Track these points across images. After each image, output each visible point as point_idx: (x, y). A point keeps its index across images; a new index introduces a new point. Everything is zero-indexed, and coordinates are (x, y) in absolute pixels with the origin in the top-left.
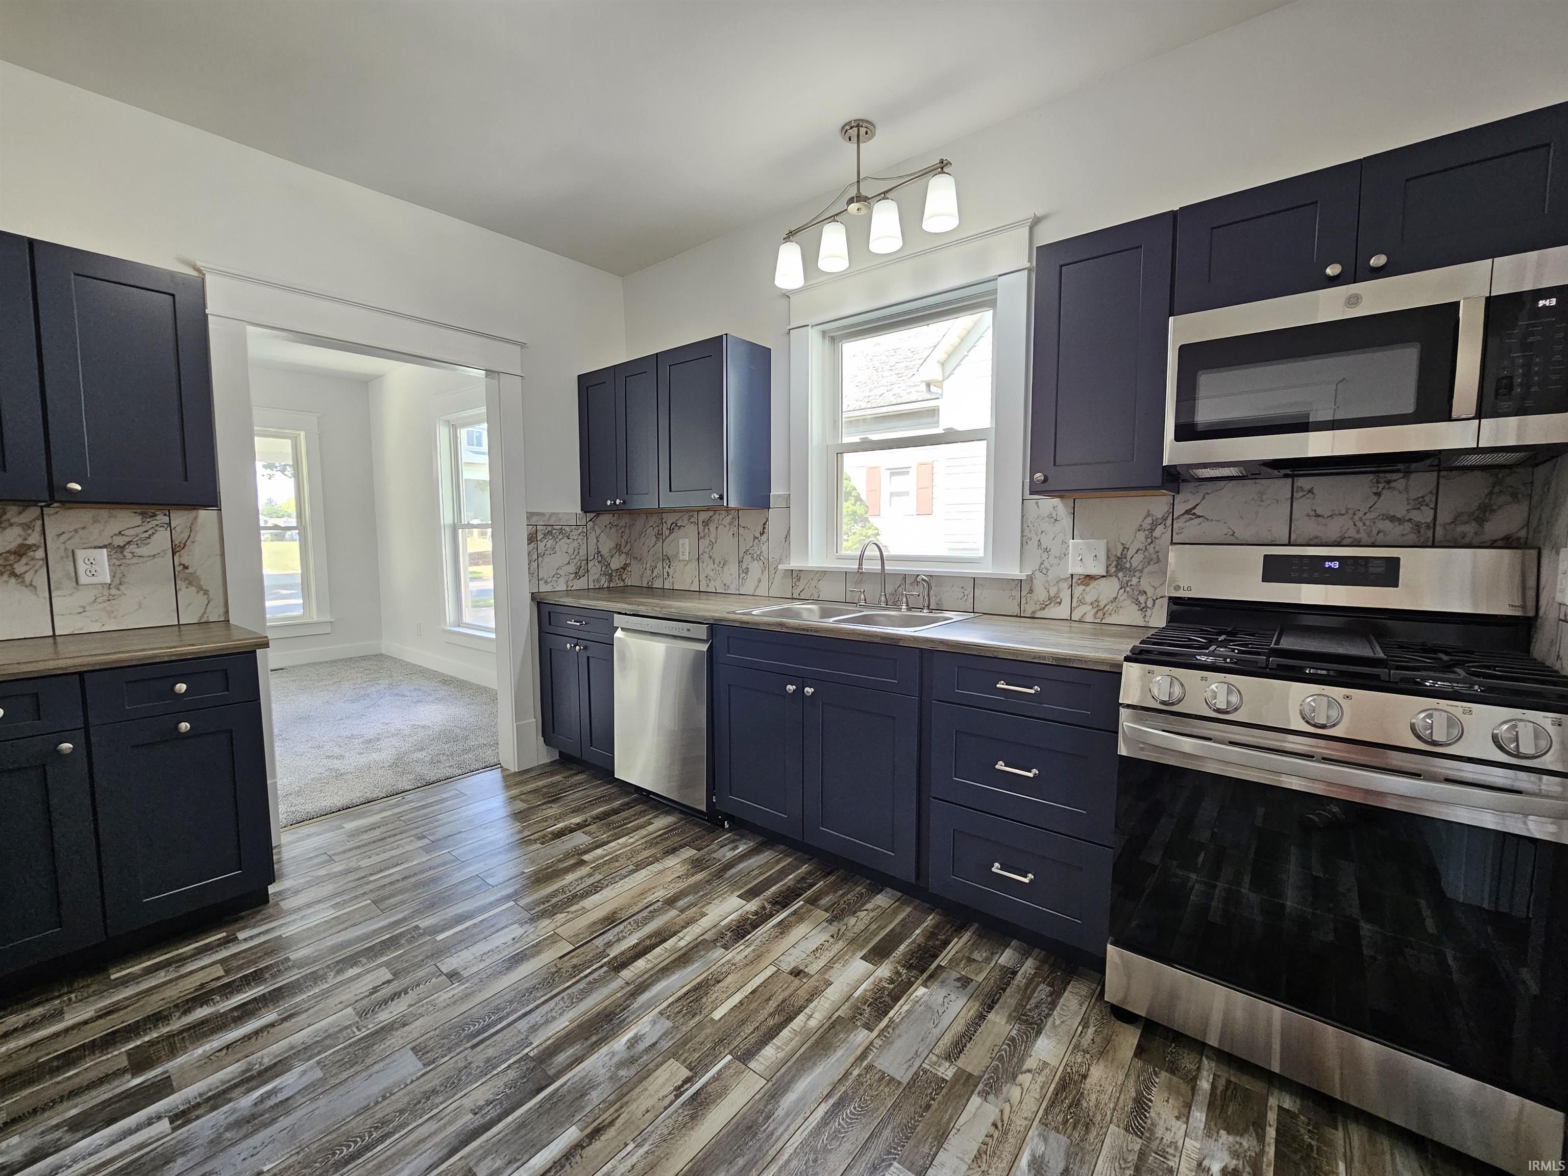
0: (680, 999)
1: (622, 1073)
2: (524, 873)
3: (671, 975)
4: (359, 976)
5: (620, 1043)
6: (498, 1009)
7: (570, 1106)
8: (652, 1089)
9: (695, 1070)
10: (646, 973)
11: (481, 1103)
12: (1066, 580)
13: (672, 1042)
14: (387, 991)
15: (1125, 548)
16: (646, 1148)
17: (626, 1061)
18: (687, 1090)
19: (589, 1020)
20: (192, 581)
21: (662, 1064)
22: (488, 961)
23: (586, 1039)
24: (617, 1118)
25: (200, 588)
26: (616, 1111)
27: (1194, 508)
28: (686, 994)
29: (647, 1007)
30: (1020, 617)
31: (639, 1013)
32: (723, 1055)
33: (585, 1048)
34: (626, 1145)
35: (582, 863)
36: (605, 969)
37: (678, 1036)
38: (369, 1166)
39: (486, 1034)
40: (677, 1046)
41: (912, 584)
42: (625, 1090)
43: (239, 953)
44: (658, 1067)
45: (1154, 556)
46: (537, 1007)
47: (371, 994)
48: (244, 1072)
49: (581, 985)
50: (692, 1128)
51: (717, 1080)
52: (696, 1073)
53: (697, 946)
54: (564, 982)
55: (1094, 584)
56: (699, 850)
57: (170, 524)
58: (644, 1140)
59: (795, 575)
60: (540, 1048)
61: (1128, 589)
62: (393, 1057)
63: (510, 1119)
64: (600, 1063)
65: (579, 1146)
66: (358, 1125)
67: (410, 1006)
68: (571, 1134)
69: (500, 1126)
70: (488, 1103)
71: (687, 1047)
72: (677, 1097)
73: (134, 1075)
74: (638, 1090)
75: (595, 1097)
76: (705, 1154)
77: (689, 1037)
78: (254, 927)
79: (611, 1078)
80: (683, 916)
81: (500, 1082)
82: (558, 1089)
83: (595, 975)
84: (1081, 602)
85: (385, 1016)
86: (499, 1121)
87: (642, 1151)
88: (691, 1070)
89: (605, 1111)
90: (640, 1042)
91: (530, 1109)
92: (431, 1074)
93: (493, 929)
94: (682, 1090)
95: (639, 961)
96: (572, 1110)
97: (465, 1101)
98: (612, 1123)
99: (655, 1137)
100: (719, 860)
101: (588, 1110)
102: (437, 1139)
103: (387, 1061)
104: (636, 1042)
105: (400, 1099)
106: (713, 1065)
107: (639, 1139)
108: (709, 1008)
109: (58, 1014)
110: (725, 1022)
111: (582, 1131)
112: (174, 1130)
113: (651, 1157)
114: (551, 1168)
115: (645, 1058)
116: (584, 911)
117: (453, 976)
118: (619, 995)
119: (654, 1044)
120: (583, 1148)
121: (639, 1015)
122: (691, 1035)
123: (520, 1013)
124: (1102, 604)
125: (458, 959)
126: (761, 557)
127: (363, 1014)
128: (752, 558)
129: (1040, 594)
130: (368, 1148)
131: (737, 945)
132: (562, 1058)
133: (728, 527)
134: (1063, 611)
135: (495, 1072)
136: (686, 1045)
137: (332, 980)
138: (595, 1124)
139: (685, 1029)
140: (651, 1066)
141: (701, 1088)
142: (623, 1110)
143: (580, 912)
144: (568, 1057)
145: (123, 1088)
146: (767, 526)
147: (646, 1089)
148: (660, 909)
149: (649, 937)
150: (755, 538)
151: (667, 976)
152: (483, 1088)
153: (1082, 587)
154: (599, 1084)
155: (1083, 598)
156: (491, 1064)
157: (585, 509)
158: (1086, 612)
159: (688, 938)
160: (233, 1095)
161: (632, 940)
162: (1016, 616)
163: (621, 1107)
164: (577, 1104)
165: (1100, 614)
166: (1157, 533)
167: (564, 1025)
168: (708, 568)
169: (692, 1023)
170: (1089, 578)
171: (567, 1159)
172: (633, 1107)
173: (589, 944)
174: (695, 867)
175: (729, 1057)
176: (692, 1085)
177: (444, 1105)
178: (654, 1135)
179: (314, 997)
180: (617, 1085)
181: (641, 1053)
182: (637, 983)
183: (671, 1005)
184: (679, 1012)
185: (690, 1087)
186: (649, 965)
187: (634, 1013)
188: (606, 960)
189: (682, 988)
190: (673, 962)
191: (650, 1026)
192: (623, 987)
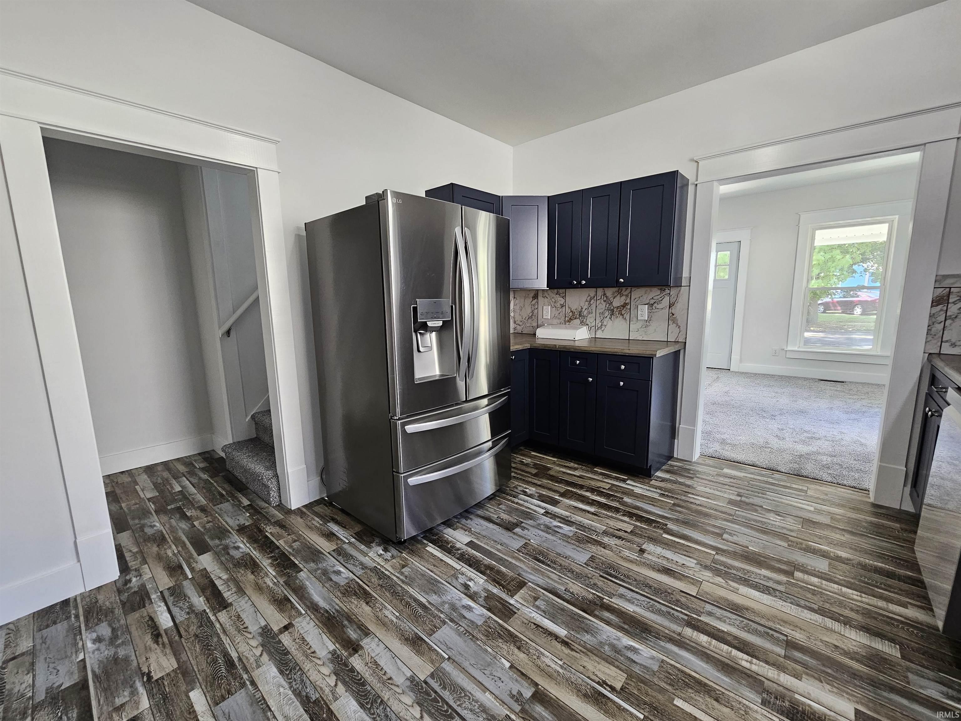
0: (682, 672)
1: (606, 648)
2: (748, 547)
3: (704, 661)
4: (625, 522)
5: (627, 641)
6: (628, 577)
7: (578, 627)
8: (600, 667)
9: (623, 692)
10: (697, 644)
11: (571, 590)
13: (641, 673)
14: (621, 534)
16: (561, 671)
17: (616, 648)
18: (605, 689)
19: (639, 620)
20: (675, 321)
21: (620, 669)
22: (660, 561)
23: (624, 623)
24: (576, 652)
25: (677, 325)
26: (581, 650)
28: (690, 675)
29: (667, 653)
31: (656, 647)
32: (642, 711)
33: (617, 624)
34: (561, 660)
35: (790, 574)
36: (686, 618)
37: (647, 677)
38: (536, 566)
39: (610, 578)
40: (639, 677)
42: (595, 652)
43: (619, 486)
44: (617, 667)
46: (637, 593)
47: (617, 530)
48: (567, 517)
49: (664, 608)
50: (578, 696)
51: (620, 709)
52: (620, 693)
53: (749, 676)
54: (662, 599)
56: (903, 657)
57: (670, 294)
58: (565, 669)
60: (610, 603)
62: (586, 552)
63: (566, 604)
64: (609, 634)
65: (556, 637)
66: (552, 555)
67: (616, 545)
68: (562, 632)
69: (561, 602)
70: (572, 593)
71: (640, 684)
72: (598, 683)
73: (559, 496)
74: (597, 659)
75: (587, 638)
76: (563, 706)
77: (649, 684)
78: (635, 482)
79: (601, 642)
80: (782, 660)
81: (585, 594)
82: (587, 619)
83: (676, 614)
85: (606, 540)
86: (564, 600)
87: (559, 669)
88: (621, 689)
89: (579, 645)
90: (633, 653)
91: (573, 610)
92: (582, 567)
93: (685, 553)
94: (604, 686)
95: (705, 636)
96: (577, 629)
97: (571, 584)
98: (572, 650)
99: (568, 674)
100: (908, 683)
101: (578, 636)
102: (550, 582)
103: (583, 551)
104: (632, 650)
105: (566, 562)
106: (631, 704)
107: (565, 666)
108: (683, 695)
109: (575, 469)
110: (675, 710)
111: (565, 636)
112: (542, 514)
113: (555, 674)
114: (543, 628)
115: (622, 658)
116: (735, 591)
117: (642, 551)
118: (667, 631)
119: (634, 662)
120: (556, 640)
121: (655, 647)
122: (651, 685)
123: (630, 587)
125: (654, 549)
127: (605, 533)
130: (543, 563)
131: (775, 714)
132: (607, 615)
135: (589, 590)
136: (641, 683)
137: (618, 516)
138: (570, 642)
139: (656, 680)
140: (617, 663)
141: (609, 698)
142: (582, 654)
143: (732, 589)
144: (608, 618)
145: (553, 496)
147: (599, 664)
148: (778, 639)
149: (736, 638)
151: (702, 659)
152: (579, 589)
154: (595, 637)
156: (594, 586)
159: (754, 668)
160: (557, 519)
161: (724, 627)
163: (583, 652)
164: (580, 630)
167: (630, 609)
169: (663, 685)
171: (549, 634)
172: (585, 658)
173: (703, 603)
174: (868, 659)
175: (642, 717)
176: (610, 692)
177: (567, 578)
178: (569, 674)
179: (607, 515)
180: (597, 647)
181: (624, 655)
182: (683, 640)
183: (675, 667)
184: (669, 673)
185: (608, 691)
186: (704, 644)
187: (654, 643)
188: (695, 616)
189: (695, 672)
190: (719, 660)
191: (648, 656)
192: (674, 632)
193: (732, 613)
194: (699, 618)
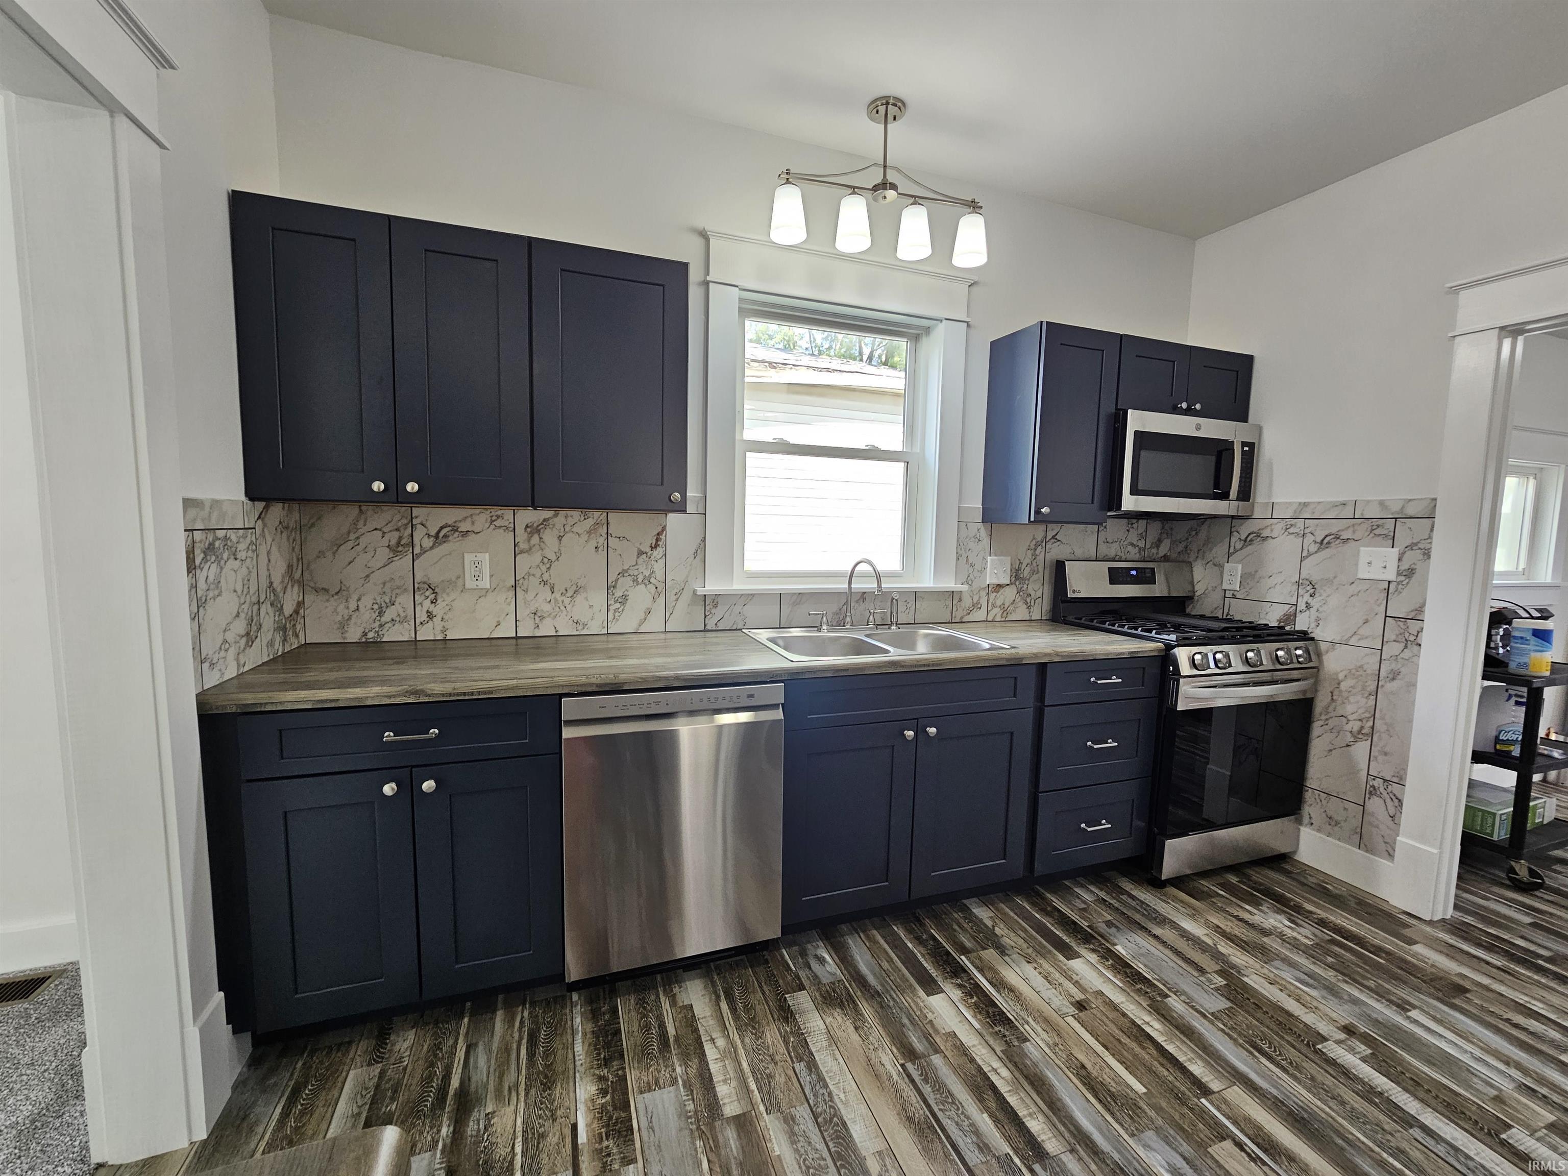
0: (1108, 1110)
3: (1062, 1104)
9: (1223, 1135)
12: (984, 588)
13: (1180, 1140)
15: (1021, 563)
18: (1253, 1151)
21: (1216, 1160)
27: (1056, 535)
28: (1100, 1101)
30: (952, 623)
31: (1129, 1157)
32: (1201, 1105)
36: (1034, 1164)
37: (1171, 1131)
40: (1188, 1138)
41: (857, 602)
45: (1036, 569)
52: (1228, 1136)
55: (1002, 591)
56: (801, 990)
59: (708, 602)
61: (1021, 593)
71: (1190, 1130)
72: (1265, 1163)
77: (1173, 1123)
80: (947, 1053)
84: (994, 606)
88: (1224, 1139)
94: (1253, 1155)
95: (1029, 1127)
100: (840, 981)
106: (1215, 1117)
108: (1127, 1090)
110: (1150, 1085)
116: (887, 1153)
119: (1185, 1158)
121: (1132, 1157)
122: (1170, 1120)
124: (1006, 607)
126: (652, 580)
128: (635, 581)
129: (967, 602)
131: (1023, 1031)
133: (585, 537)
134: (980, 615)
136: (1187, 1130)
139: (1159, 1121)
141: (1251, 1140)
146: (663, 537)
148: (922, 1069)
149: (980, 1099)
150: (641, 553)
151: (1064, 1108)
153: (995, 594)
155: (995, 603)
157: (252, 494)
158: (996, 613)
159: (995, 1064)
161: (985, 1122)
162: (949, 623)
165: (1005, 613)
166: (1038, 552)
168: (538, 598)
169: (1151, 1112)
170: (1000, 586)
174: (841, 1005)
175: (1204, 1101)
176: (1246, 1145)
182: (1072, 1141)
183: (1117, 1121)
184: (1131, 1118)
185: (1249, 1147)
186: (1041, 1118)
187: (1130, 1163)
188: (1017, 1161)
189: (1088, 1101)
190: (1039, 1093)
191: (1155, 1154)
192: (1080, 1159)
193: (943, 1130)
194: (1011, 1153)
